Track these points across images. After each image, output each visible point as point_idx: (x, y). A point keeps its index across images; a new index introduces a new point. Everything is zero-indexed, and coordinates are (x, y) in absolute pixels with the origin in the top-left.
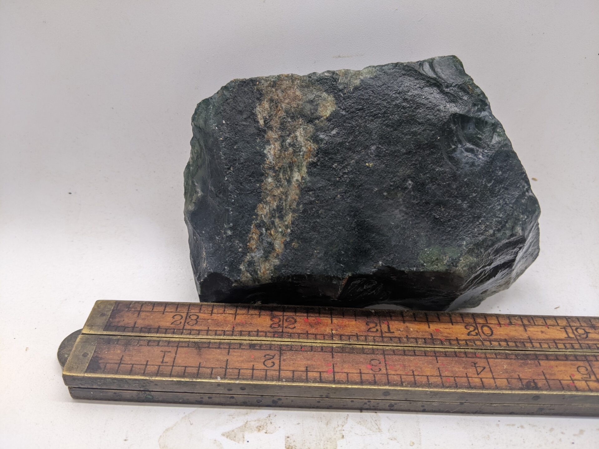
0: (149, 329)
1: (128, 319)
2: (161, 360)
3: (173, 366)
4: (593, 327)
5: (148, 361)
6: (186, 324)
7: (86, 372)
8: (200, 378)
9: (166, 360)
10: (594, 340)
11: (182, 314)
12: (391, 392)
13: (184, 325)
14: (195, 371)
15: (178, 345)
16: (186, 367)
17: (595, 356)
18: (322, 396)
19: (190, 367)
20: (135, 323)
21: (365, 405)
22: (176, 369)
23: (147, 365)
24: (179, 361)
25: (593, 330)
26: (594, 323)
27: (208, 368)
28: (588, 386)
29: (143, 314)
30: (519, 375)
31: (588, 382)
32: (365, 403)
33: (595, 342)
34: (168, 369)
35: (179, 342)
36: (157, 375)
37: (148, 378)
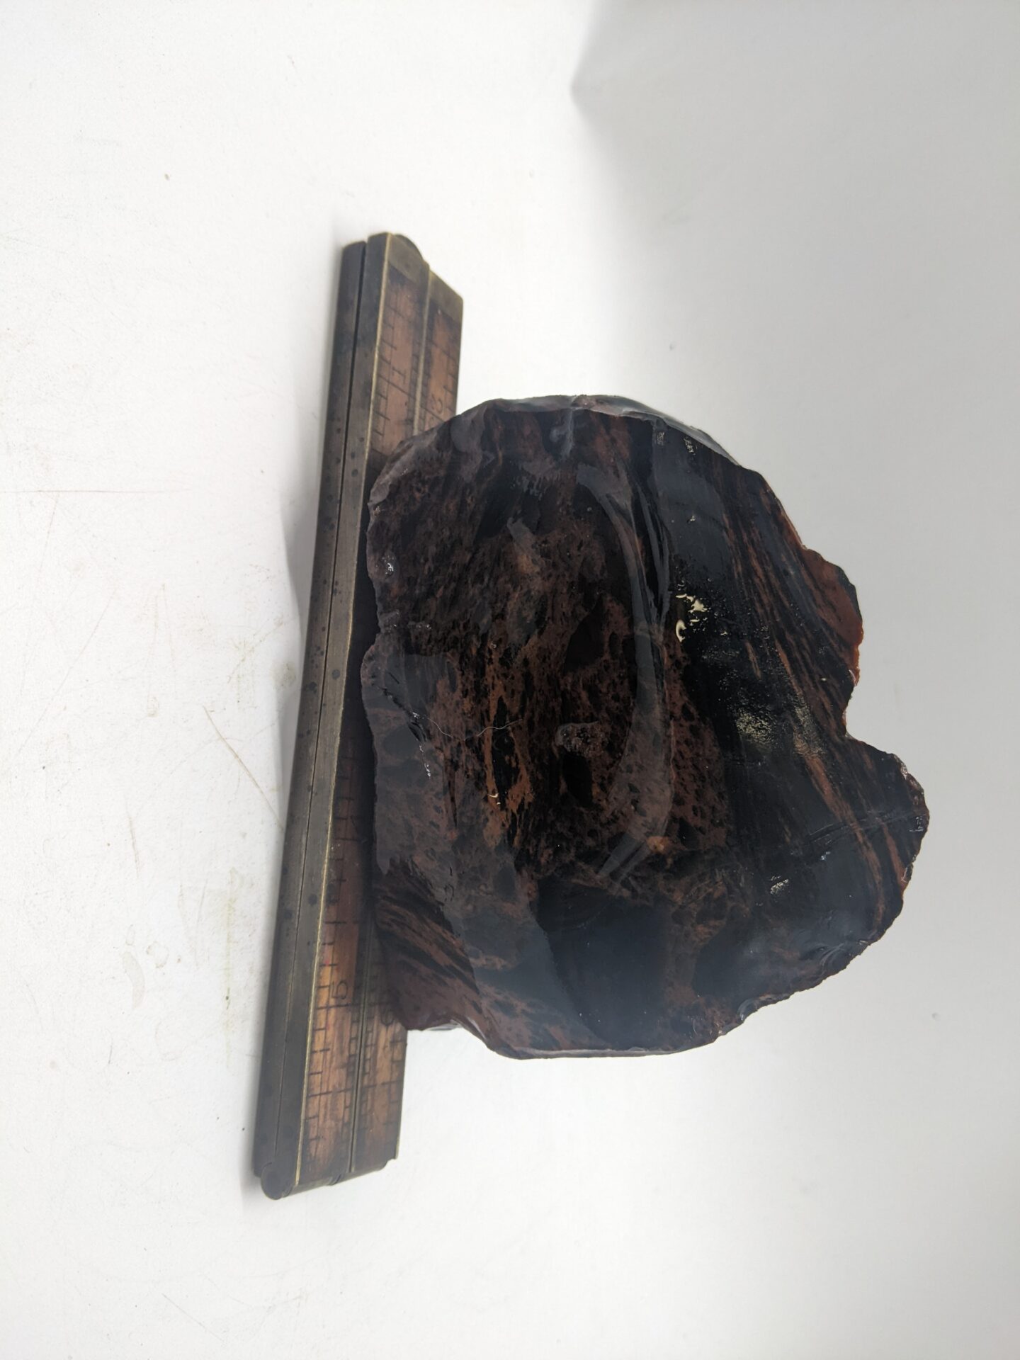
0: (428, 362)
1: (441, 336)
2: (396, 368)
3: (388, 382)
4: (394, 1043)
5: (395, 348)
6: (431, 415)
7: (389, 264)
8: (373, 414)
9: (396, 374)
10: (378, 1034)
11: (442, 414)
12: (338, 680)
13: (430, 412)
14: (382, 410)
15: (412, 396)
16: (386, 399)
17: (358, 1021)
18: (337, 583)
19: (386, 405)
20: (436, 346)
21: (315, 649)
22: (385, 386)
23: (392, 346)
24: (394, 391)
25: (390, 1039)
26: (399, 1046)
27: (384, 428)
28: (324, 987)
29: (445, 358)
30: (345, 881)
31: (326, 990)
32: (319, 648)
33: (375, 1032)
34: (385, 374)
35: (415, 399)
36: (381, 357)
37: (378, 343)
